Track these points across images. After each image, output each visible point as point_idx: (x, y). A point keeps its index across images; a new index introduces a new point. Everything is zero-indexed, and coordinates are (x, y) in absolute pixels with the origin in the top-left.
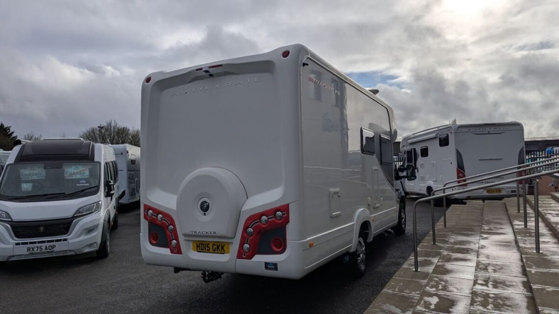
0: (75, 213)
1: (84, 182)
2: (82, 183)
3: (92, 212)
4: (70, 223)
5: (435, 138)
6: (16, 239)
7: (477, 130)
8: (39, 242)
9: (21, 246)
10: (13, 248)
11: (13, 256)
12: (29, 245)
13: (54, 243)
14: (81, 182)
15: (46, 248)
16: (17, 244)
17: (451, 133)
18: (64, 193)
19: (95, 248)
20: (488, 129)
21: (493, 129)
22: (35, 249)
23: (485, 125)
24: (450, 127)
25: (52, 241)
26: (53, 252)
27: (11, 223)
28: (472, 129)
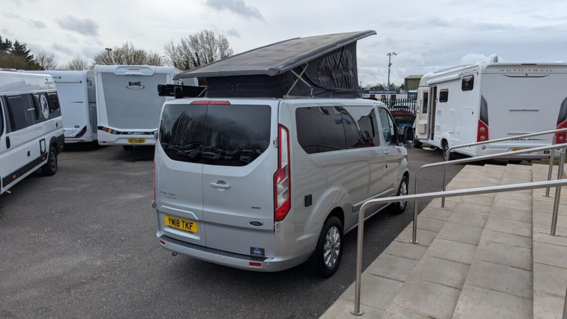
5: (459, 79)
7: (512, 71)
17: (478, 74)
20: (526, 70)
21: (532, 71)
23: (523, 65)
24: (477, 66)
28: (505, 70)
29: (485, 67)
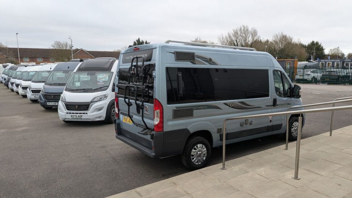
0: (92, 100)
3: (102, 100)
4: (89, 105)
6: (67, 110)
8: (76, 113)
9: (69, 114)
10: (65, 115)
11: (66, 119)
12: (72, 114)
13: (82, 114)
15: (78, 117)
16: (67, 113)
18: (92, 89)
19: (103, 119)
22: (74, 116)
25: (81, 113)
26: (81, 118)
27: (65, 102)
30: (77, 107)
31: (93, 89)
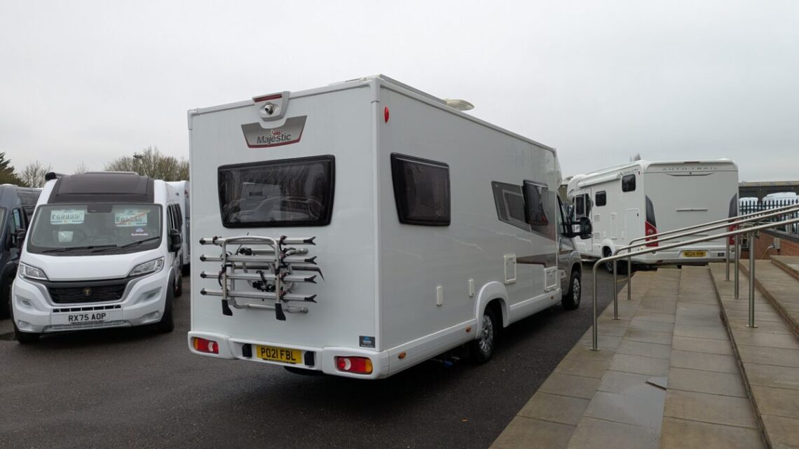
0: (131, 272)
1: (142, 231)
2: (138, 233)
3: (153, 272)
4: (125, 284)
5: (617, 180)
6: (53, 303)
7: (675, 169)
8: (84, 309)
9: (60, 313)
10: (50, 315)
11: (50, 326)
12: (71, 313)
13: (104, 311)
14: (137, 231)
15: (93, 317)
16: (56, 311)
17: (639, 173)
18: (116, 246)
20: (689, 169)
21: (696, 169)
22: (79, 318)
23: (686, 163)
24: (638, 165)
25: (102, 308)
26: (101, 322)
27: (47, 283)
28: (668, 169)
29: (646, 167)
30: (87, 291)
31: (120, 245)
